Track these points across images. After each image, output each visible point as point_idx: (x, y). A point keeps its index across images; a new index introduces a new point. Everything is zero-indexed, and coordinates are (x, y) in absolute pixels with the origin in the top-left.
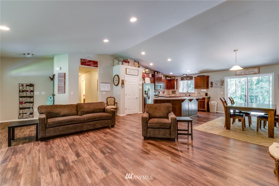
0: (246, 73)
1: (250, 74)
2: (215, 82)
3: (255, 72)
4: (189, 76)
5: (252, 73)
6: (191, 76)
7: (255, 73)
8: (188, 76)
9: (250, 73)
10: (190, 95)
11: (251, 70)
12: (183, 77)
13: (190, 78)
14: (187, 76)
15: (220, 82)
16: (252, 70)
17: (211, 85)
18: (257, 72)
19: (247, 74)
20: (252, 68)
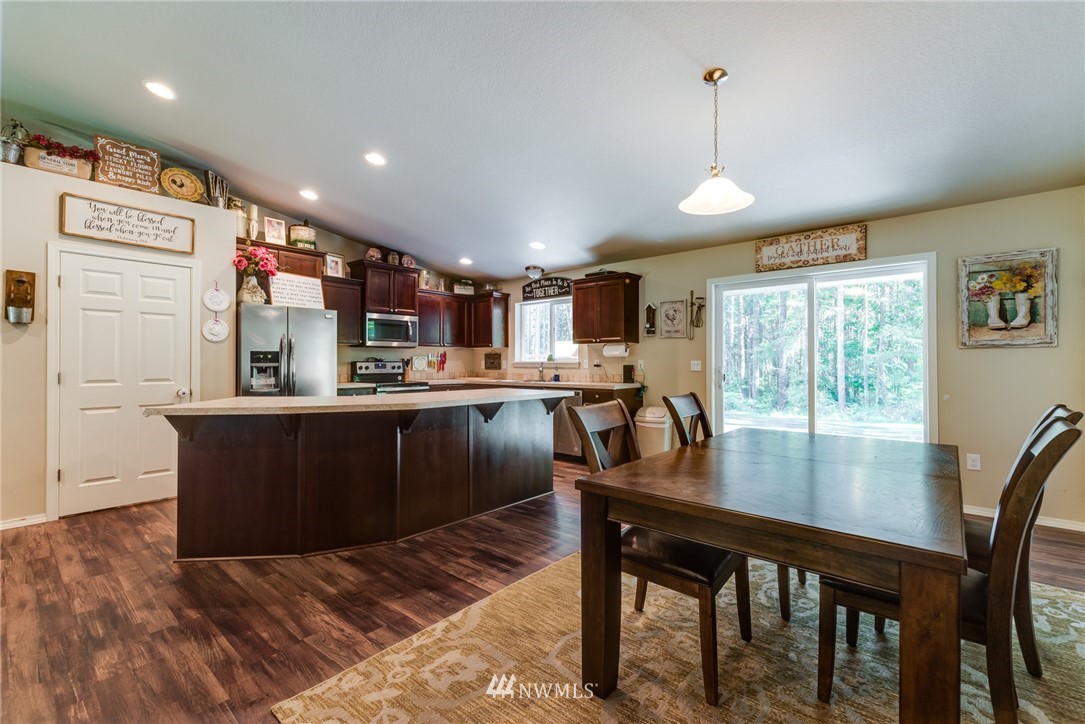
0: (804, 257)
1: (820, 261)
2: (666, 306)
3: (844, 252)
4: (556, 279)
5: (832, 254)
6: (563, 280)
7: (845, 256)
8: (550, 279)
9: (820, 256)
10: (557, 378)
11: (827, 239)
12: (529, 285)
13: (561, 287)
14: (546, 280)
15: (689, 309)
16: (829, 238)
17: (648, 322)
18: (853, 250)
19: (806, 264)
20: (832, 230)
